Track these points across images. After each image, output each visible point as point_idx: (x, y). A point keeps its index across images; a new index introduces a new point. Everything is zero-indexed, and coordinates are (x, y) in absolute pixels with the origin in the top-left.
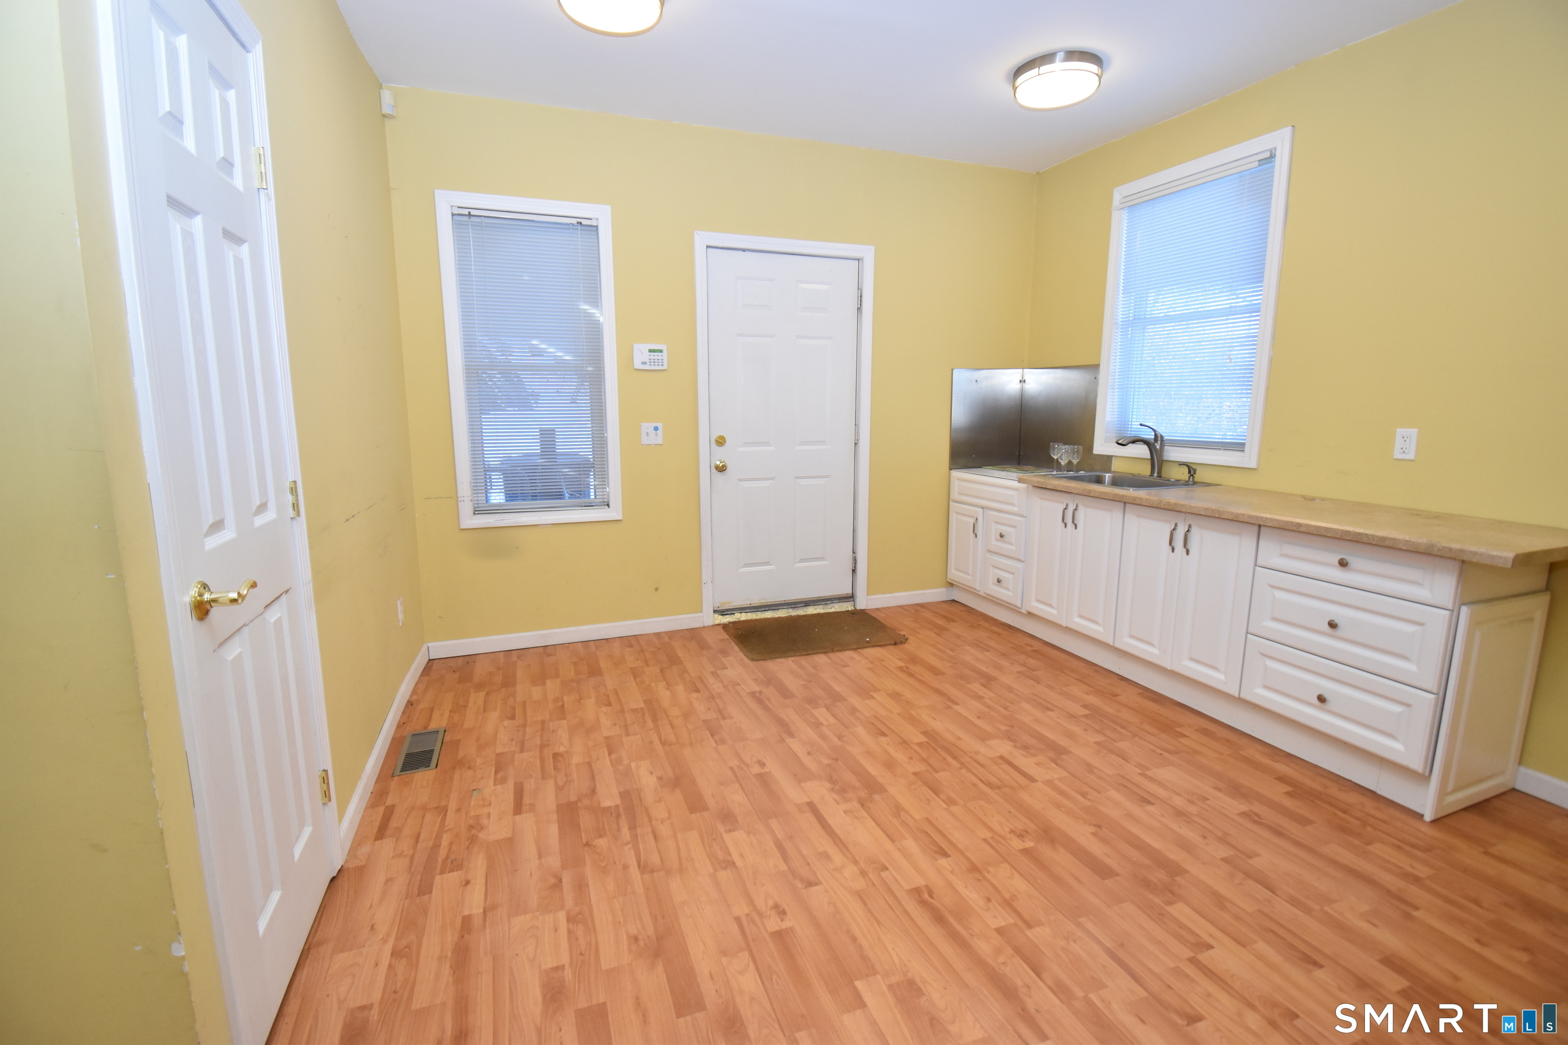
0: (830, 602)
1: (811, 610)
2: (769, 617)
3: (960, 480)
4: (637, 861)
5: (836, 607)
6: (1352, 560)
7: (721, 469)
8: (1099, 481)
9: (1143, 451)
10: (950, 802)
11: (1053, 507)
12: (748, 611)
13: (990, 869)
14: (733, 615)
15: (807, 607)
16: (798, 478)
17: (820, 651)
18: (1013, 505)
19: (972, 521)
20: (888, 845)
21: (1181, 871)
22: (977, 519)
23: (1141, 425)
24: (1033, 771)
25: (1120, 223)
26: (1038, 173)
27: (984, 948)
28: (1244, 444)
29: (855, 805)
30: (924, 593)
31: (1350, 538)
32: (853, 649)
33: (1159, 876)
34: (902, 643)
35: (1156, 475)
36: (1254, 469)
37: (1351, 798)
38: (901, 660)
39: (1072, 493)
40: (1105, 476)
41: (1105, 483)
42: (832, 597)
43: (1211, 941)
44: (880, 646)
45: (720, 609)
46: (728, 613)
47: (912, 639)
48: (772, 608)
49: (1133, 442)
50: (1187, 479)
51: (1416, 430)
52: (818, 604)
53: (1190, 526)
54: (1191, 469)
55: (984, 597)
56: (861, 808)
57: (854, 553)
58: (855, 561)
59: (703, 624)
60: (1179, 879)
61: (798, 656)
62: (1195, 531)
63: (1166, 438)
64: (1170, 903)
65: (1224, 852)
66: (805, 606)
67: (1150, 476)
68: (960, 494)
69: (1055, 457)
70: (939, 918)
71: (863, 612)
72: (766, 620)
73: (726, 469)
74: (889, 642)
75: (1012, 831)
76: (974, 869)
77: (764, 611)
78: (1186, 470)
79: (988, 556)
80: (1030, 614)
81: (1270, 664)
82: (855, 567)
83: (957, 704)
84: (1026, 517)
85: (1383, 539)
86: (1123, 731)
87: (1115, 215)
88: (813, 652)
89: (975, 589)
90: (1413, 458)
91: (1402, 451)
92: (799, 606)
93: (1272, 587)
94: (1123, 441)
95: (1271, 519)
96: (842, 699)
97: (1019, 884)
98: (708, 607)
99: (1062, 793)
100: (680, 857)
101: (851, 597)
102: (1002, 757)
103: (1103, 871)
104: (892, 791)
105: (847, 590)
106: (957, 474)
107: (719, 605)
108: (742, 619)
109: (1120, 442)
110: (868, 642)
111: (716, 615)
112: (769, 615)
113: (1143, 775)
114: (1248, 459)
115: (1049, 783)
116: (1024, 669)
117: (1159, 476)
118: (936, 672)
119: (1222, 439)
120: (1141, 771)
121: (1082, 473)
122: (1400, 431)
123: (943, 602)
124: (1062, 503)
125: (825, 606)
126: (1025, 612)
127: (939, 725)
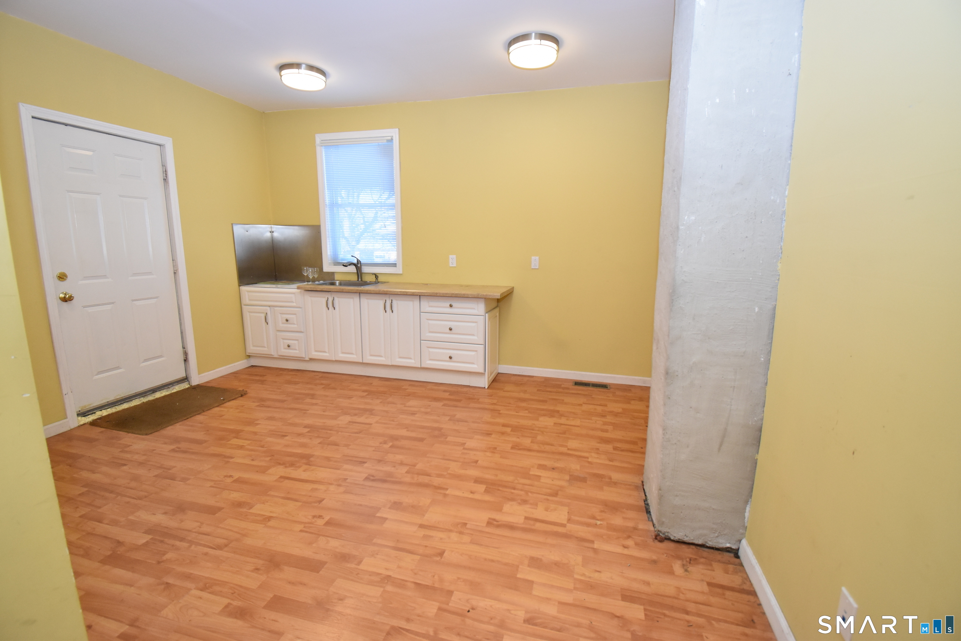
0: (171, 386)
1: (158, 395)
2: (126, 407)
3: (248, 292)
4: (209, 548)
5: (177, 388)
6: (453, 304)
7: (67, 299)
8: (333, 284)
9: (353, 269)
10: (347, 446)
11: (320, 300)
12: (106, 408)
13: (386, 458)
14: (94, 414)
15: (155, 393)
16: (133, 300)
17: (195, 414)
18: (292, 302)
19: (263, 316)
20: (338, 472)
21: (441, 429)
22: (266, 314)
23: (352, 256)
24: (368, 421)
25: (322, 154)
26: (264, 112)
27: (408, 479)
28: (396, 264)
29: (305, 467)
30: (234, 365)
31: (454, 296)
32: (217, 406)
33: (436, 433)
34: (245, 394)
35: (360, 280)
36: (401, 274)
37: (465, 390)
38: (254, 402)
39: (330, 291)
40: (336, 282)
41: (336, 285)
42: (172, 382)
43: (464, 442)
44: (233, 400)
45: (81, 412)
46: (90, 413)
47: (249, 391)
48: (126, 401)
49: (349, 265)
50: (375, 281)
51: (455, 256)
52: (163, 389)
53: (392, 300)
54: (376, 276)
55: (279, 358)
56: (310, 466)
57: (184, 348)
58: (186, 354)
59: (70, 427)
60: (442, 431)
61: (181, 421)
62: (395, 302)
63: (362, 262)
64: (446, 438)
65: (448, 418)
66: (152, 393)
67: (358, 280)
68: (250, 300)
69: (306, 275)
70: (384, 481)
71: (198, 387)
72: (124, 410)
73: (72, 300)
74: (238, 396)
75: (381, 443)
76: (379, 461)
77: (120, 404)
78: (374, 276)
79: (277, 334)
80: (311, 360)
81: (431, 350)
82: (186, 358)
83: (308, 410)
84: (301, 308)
85: (464, 294)
86: (386, 395)
87: (318, 148)
88: (190, 416)
89: (272, 355)
90: (455, 266)
91: (452, 264)
92: (148, 394)
93: (427, 319)
94: (346, 264)
95: (426, 292)
96: (242, 431)
97: (399, 457)
98: (72, 411)
99: (385, 424)
100: (236, 532)
101: (185, 379)
102: (350, 422)
103: (421, 440)
104: (316, 453)
105: (182, 375)
106: (244, 288)
107: (80, 410)
108: (104, 415)
109: (344, 265)
110: (224, 400)
111: (80, 418)
112: (125, 406)
113: (405, 406)
114: (399, 270)
115: (377, 422)
116: (324, 386)
117: (362, 280)
118: (283, 401)
119: (383, 262)
120: (404, 406)
121: (321, 282)
122: (451, 256)
123: (246, 368)
124: (325, 297)
125: (168, 389)
126: (308, 359)
127: (309, 421)
